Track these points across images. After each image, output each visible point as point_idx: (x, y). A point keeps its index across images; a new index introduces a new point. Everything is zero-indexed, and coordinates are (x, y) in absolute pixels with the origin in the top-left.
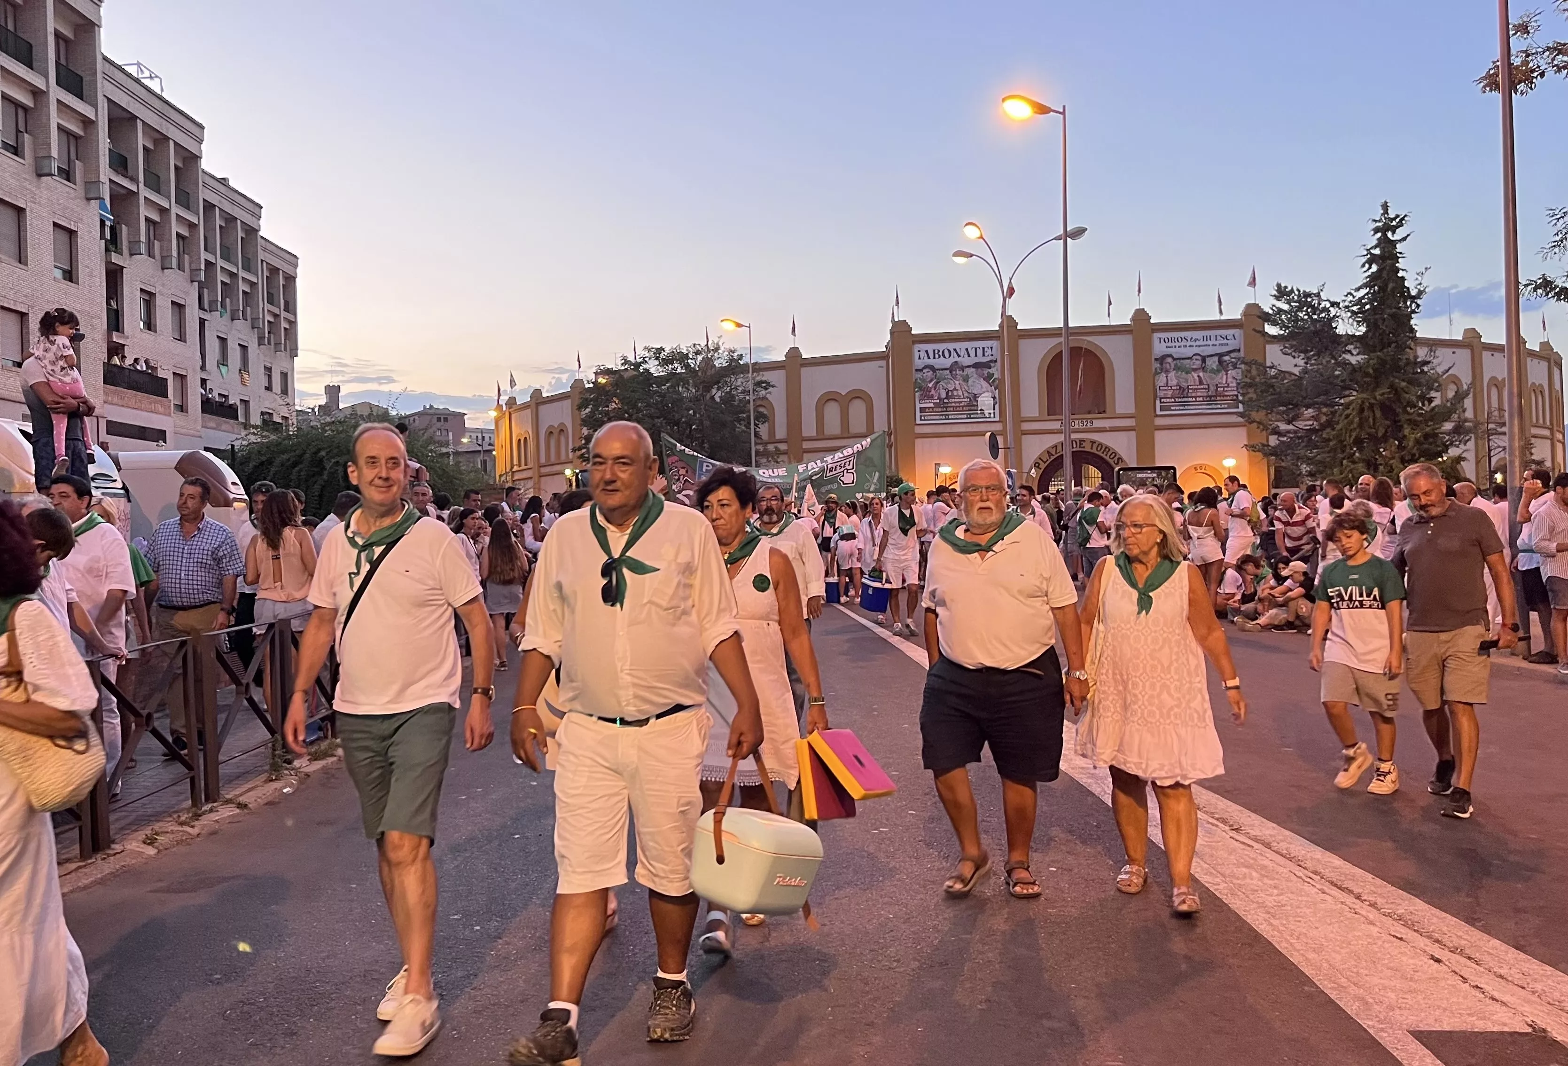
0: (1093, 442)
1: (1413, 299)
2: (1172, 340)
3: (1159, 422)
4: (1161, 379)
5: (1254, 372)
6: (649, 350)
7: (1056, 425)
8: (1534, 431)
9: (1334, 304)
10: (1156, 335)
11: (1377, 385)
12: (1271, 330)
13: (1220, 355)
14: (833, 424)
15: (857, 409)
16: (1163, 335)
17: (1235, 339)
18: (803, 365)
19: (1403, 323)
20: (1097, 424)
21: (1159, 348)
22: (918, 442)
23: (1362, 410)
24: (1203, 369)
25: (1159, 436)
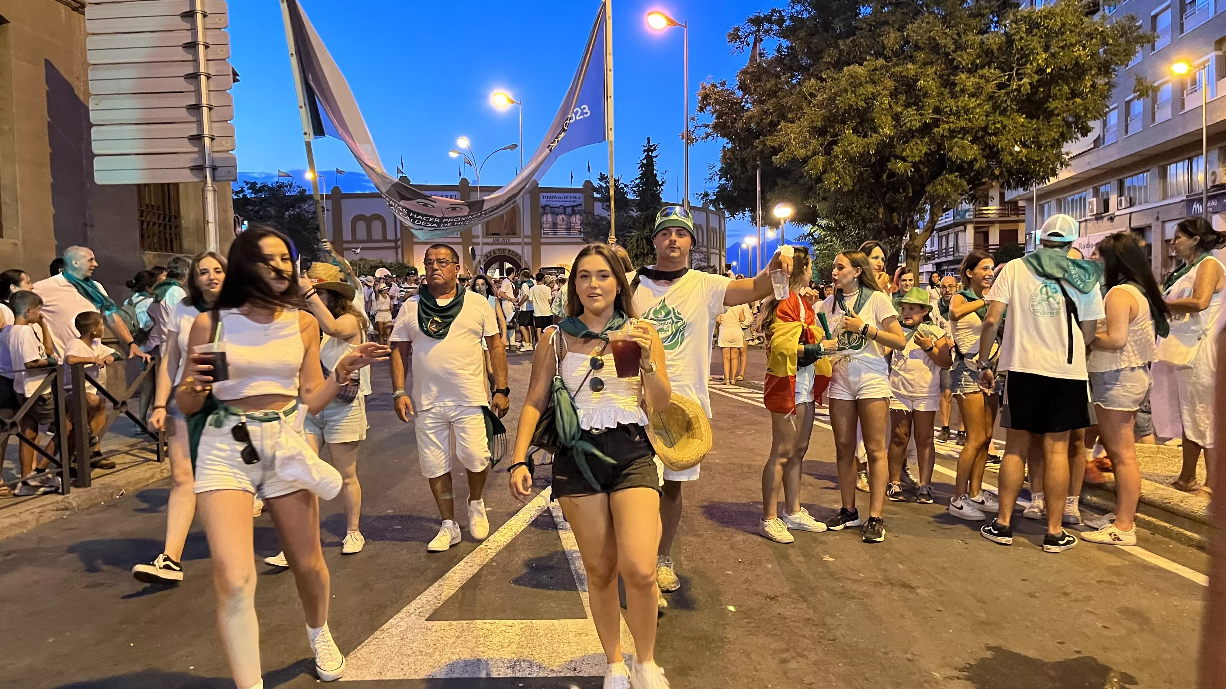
0: (510, 251)
1: (660, 186)
2: (549, 197)
3: (543, 240)
4: (545, 218)
5: (590, 218)
6: (247, 184)
7: (491, 240)
8: (712, 250)
9: (626, 186)
10: (542, 194)
11: (644, 229)
12: (596, 195)
13: (573, 207)
14: (362, 234)
15: (377, 226)
16: (545, 194)
17: (580, 198)
18: (342, 198)
19: (656, 198)
20: (512, 240)
21: (543, 202)
22: (415, 246)
23: (637, 240)
24: (565, 214)
25: (543, 247)
